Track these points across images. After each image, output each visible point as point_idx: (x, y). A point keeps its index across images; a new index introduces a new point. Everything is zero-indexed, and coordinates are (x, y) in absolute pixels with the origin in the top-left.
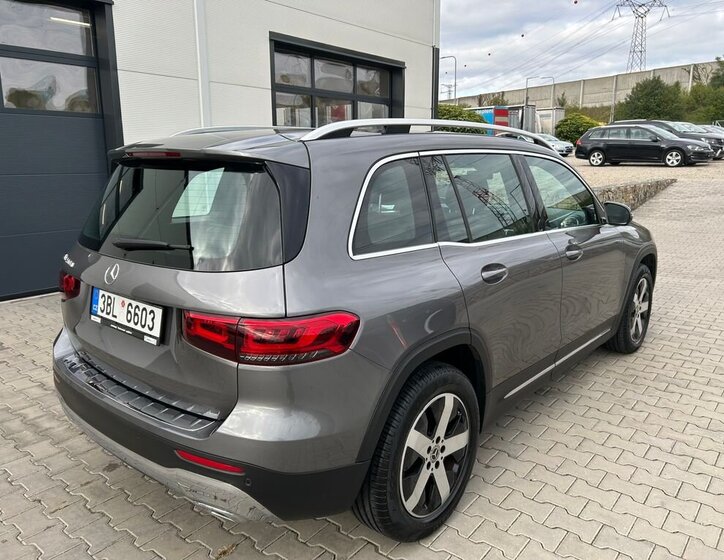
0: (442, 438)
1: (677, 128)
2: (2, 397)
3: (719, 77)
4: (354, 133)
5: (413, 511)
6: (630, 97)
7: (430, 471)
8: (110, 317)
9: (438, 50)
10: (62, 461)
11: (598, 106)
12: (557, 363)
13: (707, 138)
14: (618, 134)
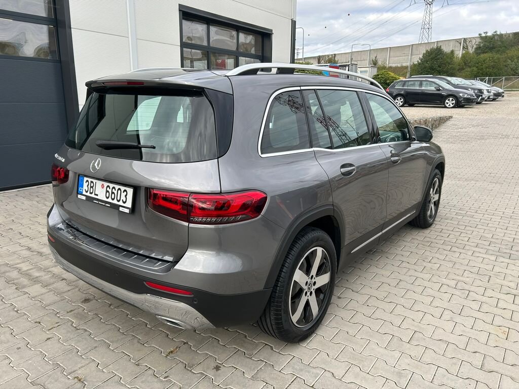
0: (314, 276)
1: (452, 82)
2: (2, 256)
3: (480, 47)
4: (259, 73)
5: (296, 323)
6: (421, 60)
7: (307, 298)
8: (93, 195)
9: (295, 22)
10: (50, 298)
11: (399, 66)
12: (383, 231)
13: (473, 89)
14: (414, 85)
